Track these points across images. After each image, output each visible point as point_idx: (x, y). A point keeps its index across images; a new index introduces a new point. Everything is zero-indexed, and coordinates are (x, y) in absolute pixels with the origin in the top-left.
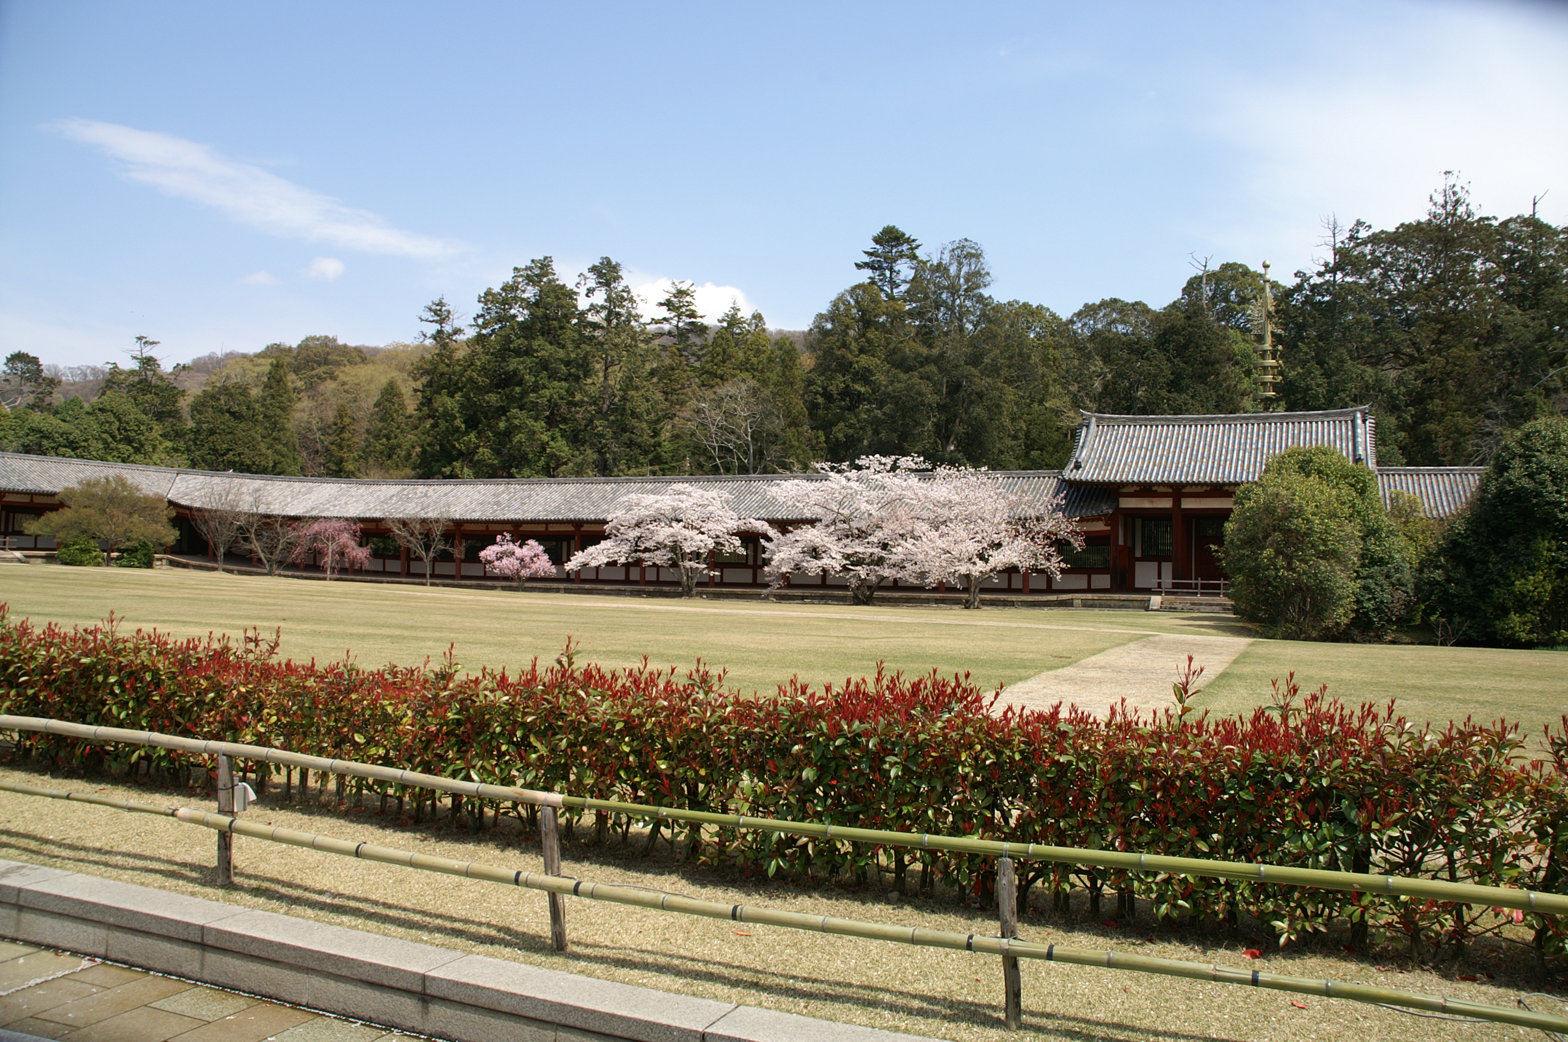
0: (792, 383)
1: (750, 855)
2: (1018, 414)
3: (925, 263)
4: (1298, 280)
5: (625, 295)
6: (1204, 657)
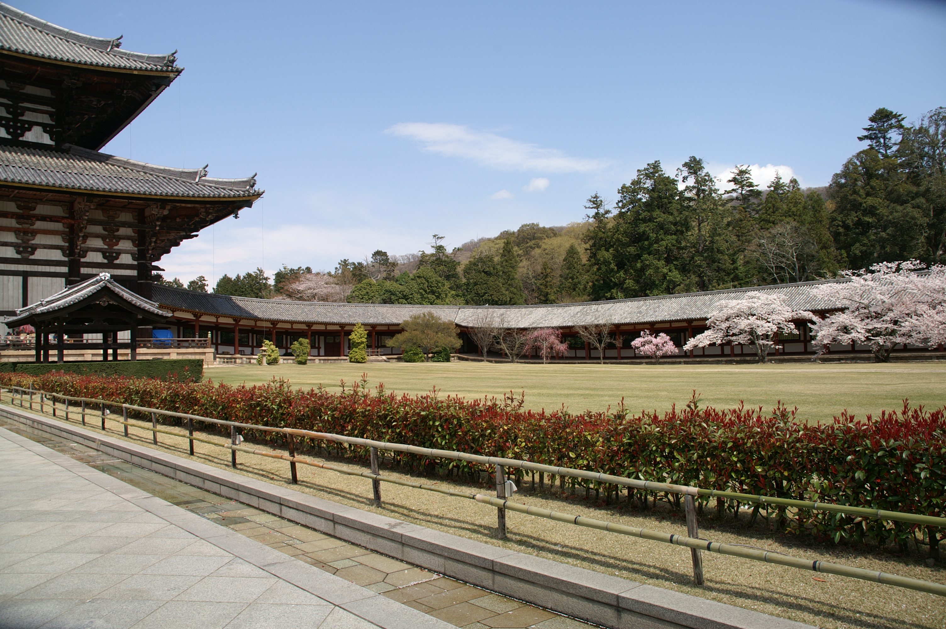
0: (821, 221)
1: (821, 528)
3: (909, 129)
5: (707, 178)
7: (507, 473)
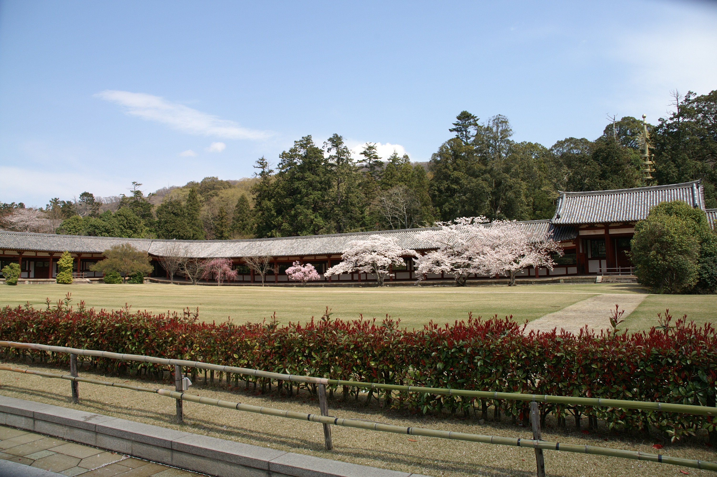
0: (423, 186)
1: (414, 404)
2: (529, 194)
3: (481, 127)
4: (660, 123)
5: (345, 150)
6: (624, 304)
7: (185, 372)
